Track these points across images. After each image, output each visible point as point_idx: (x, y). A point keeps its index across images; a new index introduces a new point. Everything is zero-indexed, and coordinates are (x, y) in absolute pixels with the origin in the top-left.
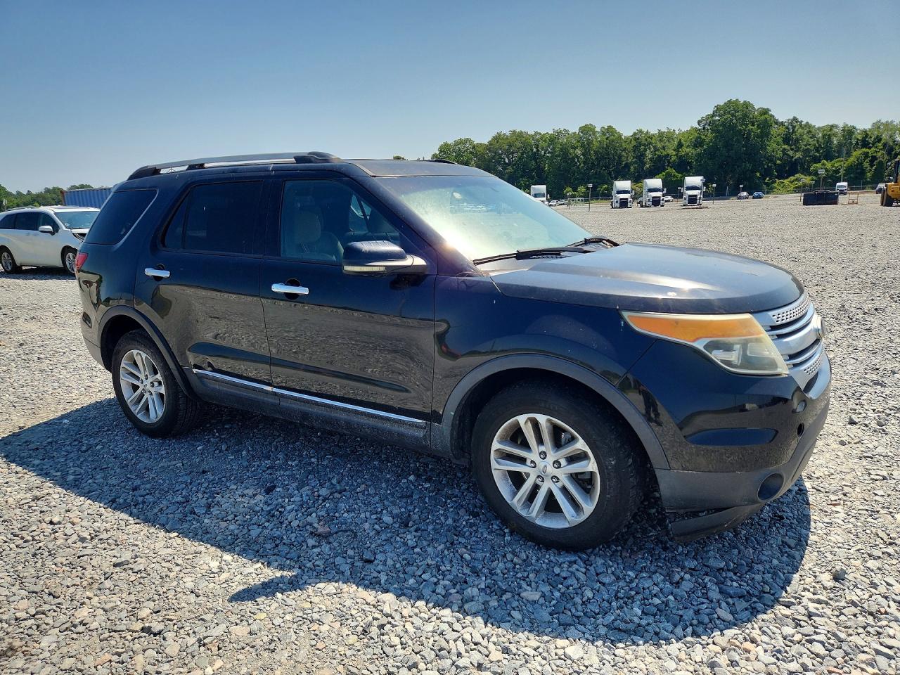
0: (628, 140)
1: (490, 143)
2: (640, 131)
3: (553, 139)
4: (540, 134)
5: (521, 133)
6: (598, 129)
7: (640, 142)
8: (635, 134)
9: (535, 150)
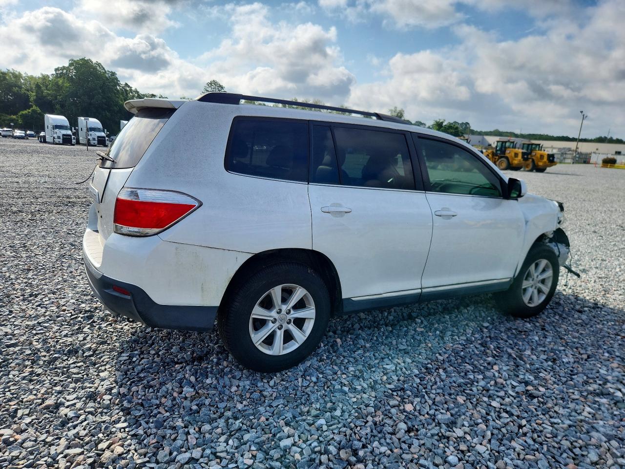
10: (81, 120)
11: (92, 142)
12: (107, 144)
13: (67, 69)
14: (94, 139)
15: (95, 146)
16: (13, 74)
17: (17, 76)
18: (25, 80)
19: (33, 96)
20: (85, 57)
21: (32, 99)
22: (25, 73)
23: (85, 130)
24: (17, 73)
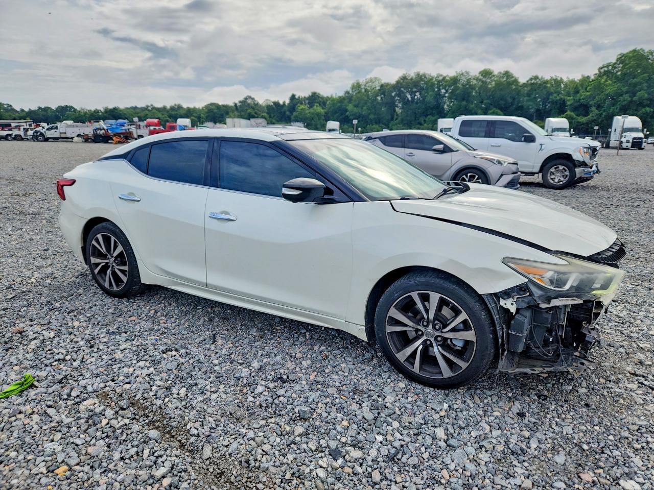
0: (525, 85)
1: (398, 82)
2: (536, 78)
3: (455, 80)
4: (441, 75)
5: (424, 75)
6: (496, 73)
7: (537, 86)
8: (531, 79)
9: (436, 90)
10: (618, 119)
11: (624, 145)
12: (643, 147)
13: (614, 66)
14: (628, 141)
15: (628, 149)
16: (556, 80)
17: (558, 82)
18: (566, 85)
19: (570, 101)
20: (636, 48)
21: (568, 103)
22: (568, 78)
23: (619, 130)
24: (559, 79)
